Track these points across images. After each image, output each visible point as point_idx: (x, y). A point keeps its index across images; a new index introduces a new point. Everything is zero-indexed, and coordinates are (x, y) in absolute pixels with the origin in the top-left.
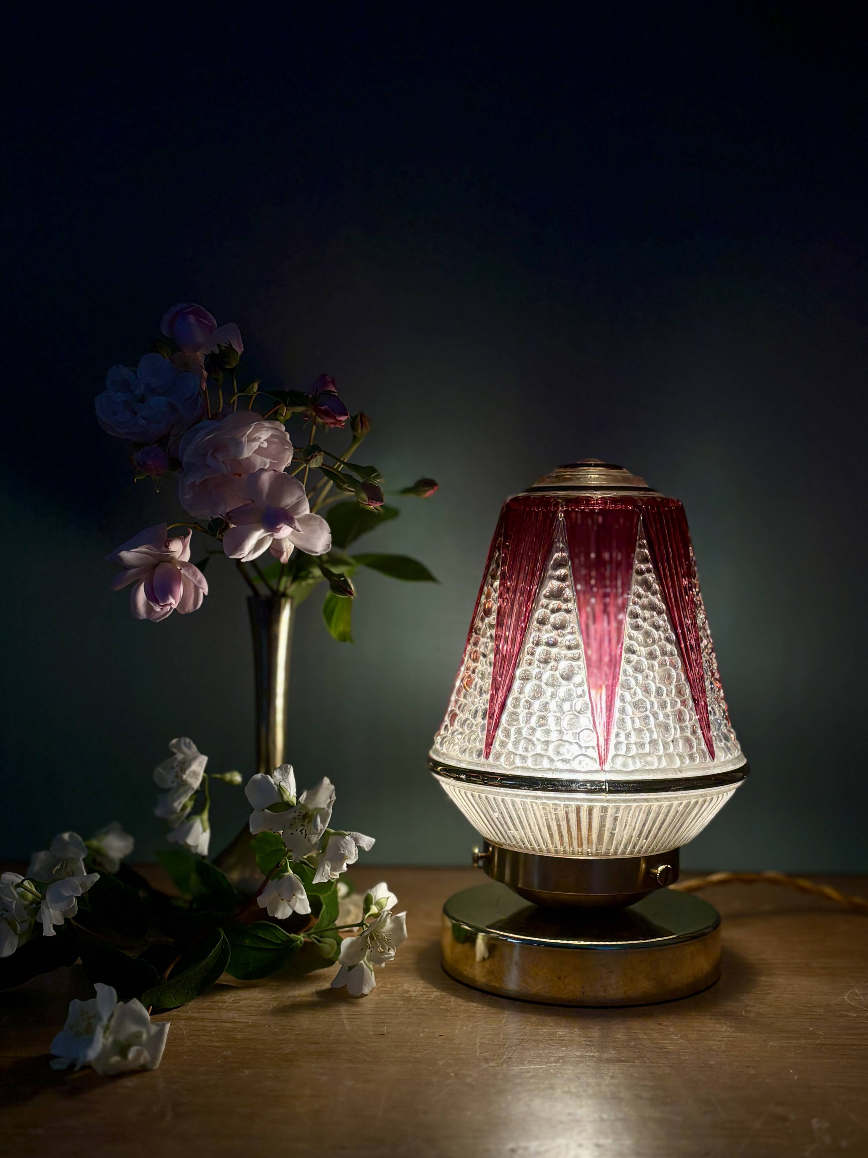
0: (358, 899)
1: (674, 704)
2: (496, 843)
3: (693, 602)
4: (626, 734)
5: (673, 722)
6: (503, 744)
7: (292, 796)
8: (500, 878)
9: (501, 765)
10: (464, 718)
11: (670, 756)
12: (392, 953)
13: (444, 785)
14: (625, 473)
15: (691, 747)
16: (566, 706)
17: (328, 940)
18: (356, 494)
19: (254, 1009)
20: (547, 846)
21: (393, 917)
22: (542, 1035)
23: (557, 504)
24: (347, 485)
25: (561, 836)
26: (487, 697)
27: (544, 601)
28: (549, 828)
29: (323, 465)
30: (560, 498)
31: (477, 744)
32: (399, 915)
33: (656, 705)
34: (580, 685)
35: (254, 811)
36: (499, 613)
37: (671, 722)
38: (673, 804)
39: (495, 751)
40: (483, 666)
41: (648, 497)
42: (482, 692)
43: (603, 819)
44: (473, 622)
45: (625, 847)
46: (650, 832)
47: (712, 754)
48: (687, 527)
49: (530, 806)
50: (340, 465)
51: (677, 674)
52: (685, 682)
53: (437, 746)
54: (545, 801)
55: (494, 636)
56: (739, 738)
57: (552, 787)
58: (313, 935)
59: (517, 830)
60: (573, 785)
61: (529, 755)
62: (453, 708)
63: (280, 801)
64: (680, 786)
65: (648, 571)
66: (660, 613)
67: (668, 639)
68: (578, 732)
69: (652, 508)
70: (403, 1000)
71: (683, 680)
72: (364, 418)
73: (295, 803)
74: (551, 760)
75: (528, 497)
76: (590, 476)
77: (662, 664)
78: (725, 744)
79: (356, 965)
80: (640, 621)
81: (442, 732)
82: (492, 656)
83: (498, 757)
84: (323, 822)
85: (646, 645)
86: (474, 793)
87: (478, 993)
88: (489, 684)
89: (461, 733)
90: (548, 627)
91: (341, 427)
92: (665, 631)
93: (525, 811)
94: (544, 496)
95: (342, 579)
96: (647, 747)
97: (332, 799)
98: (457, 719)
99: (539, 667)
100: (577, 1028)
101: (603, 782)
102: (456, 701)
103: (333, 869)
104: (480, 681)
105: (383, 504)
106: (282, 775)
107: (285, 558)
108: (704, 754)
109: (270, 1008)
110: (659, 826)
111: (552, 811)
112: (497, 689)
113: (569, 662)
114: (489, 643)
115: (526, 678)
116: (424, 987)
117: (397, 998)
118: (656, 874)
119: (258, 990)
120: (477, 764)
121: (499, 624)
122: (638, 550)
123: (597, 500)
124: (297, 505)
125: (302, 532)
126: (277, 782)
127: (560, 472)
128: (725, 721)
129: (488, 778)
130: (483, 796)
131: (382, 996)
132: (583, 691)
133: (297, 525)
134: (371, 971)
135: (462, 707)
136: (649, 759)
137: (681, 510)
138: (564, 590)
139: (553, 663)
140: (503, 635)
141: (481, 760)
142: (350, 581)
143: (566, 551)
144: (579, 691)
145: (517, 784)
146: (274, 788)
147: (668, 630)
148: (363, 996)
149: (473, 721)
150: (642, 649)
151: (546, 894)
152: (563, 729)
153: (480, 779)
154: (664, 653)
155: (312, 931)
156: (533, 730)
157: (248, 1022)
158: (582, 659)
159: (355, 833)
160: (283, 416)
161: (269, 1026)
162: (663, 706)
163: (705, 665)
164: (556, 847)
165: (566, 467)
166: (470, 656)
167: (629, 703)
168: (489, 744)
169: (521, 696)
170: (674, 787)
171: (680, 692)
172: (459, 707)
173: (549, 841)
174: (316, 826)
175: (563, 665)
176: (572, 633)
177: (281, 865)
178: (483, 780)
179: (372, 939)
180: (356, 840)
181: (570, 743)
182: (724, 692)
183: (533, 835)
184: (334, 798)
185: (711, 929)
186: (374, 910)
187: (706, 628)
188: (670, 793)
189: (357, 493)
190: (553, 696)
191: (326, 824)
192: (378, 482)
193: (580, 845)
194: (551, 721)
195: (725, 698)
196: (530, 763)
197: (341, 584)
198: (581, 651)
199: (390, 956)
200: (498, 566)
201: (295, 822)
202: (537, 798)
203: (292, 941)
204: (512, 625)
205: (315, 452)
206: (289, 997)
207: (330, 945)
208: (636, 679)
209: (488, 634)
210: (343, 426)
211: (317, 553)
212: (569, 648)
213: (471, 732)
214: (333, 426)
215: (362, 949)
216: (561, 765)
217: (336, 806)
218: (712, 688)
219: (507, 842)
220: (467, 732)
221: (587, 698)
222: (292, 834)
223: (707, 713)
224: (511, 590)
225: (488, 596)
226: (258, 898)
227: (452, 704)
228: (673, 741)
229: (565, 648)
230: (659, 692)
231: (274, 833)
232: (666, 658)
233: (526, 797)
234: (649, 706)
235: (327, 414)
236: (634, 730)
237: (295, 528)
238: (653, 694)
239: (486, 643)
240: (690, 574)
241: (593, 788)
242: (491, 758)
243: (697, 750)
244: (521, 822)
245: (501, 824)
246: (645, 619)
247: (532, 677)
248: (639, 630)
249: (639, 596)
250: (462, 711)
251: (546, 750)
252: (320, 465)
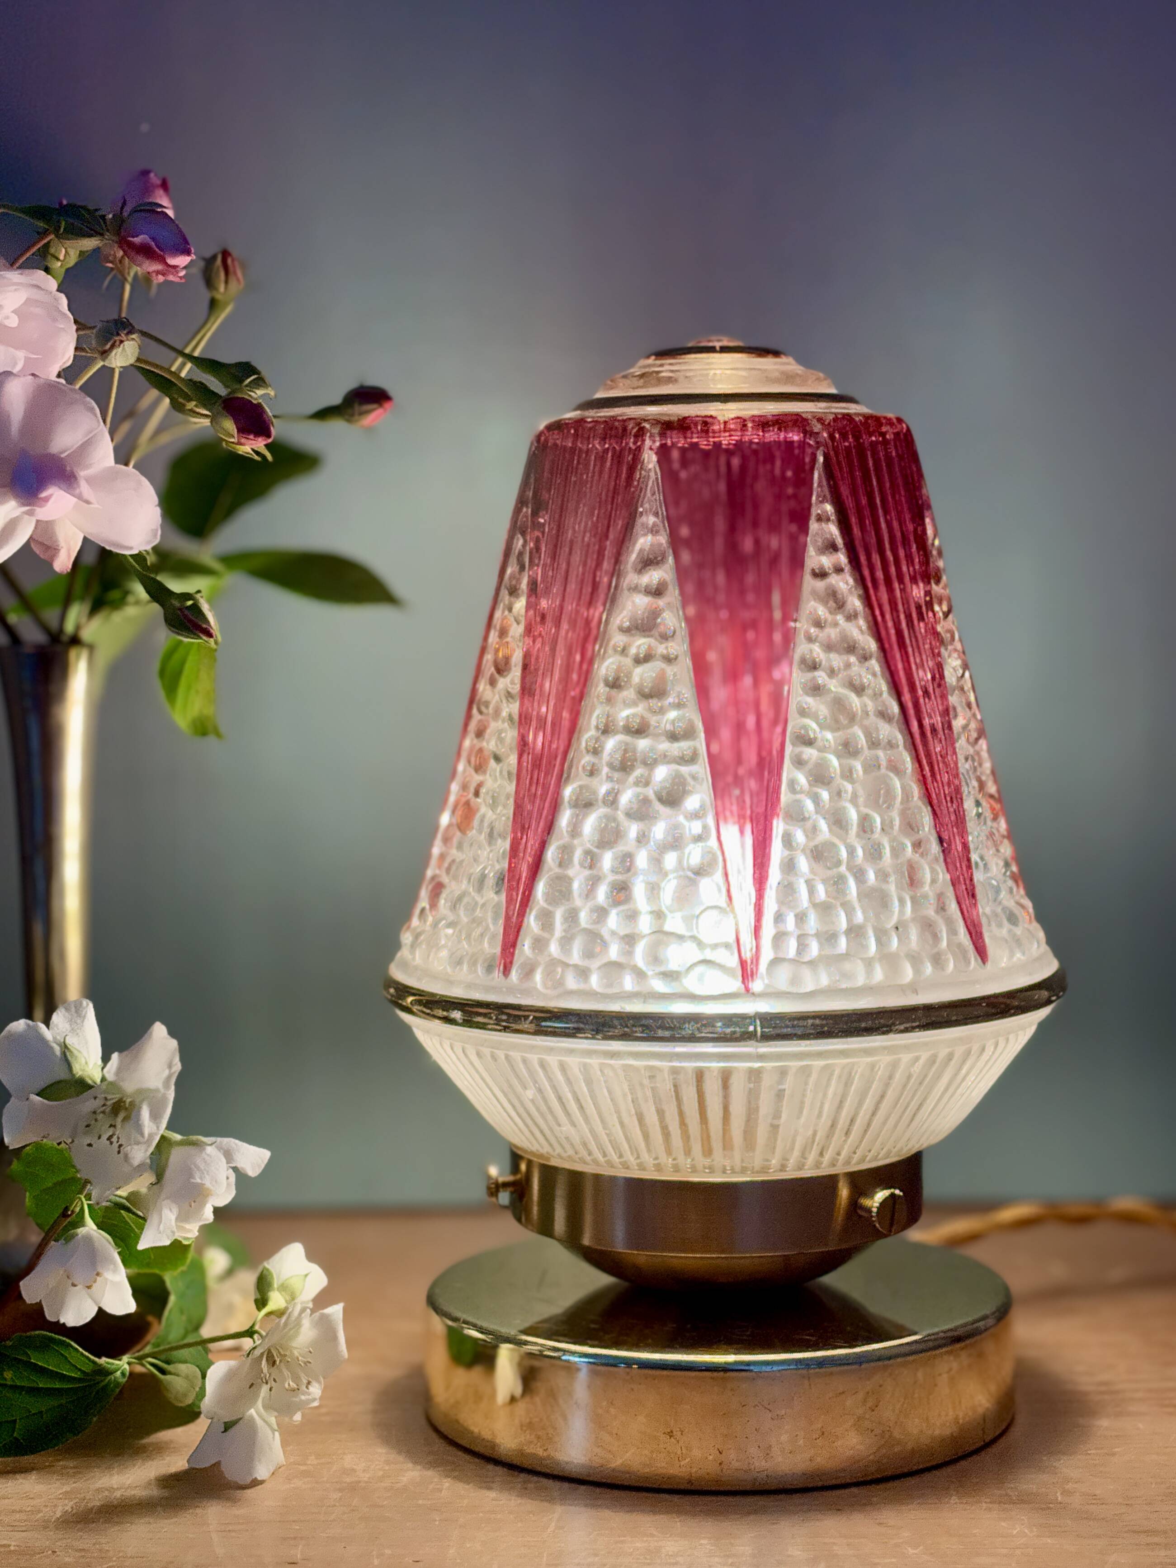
0: (247, 1279)
1: (897, 851)
2: (532, 1153)
3: (936, 634)
4: (796, 916)
5: (897, 887)
6: (540, 944)
7: (91, 1065)
8: (546, 1229)
9: (535, 988)
10: (457, 893)
11: (890, 960)
12: (316, 1390)
13: (419, 1034)
14: (787, 364)
15: (936, 937)
16: (670, 859)
17: (182, 1368)
18: (211, 422)
19: (23, 1516)
20: (638, 1157)
21: (317, 1314)
22: (631, 1554)
23: (641, 433)
24: (194, 403)
25: (666, 1135)
26: (505, 845)
27: (618, 639)
28: (640, 1118)
29: (138, 360)
30: (645, 420)
31: (486, 945)
32: (329, 1310)
33: (860, 852)
34: (696, 815)
35: (12, 1099)
36: (525, 667)
37: (892, 888)
38: (899, 1060)
39: (522, 960)
40: (495, 780)
41: (835, 414)
42: (495, 833)
43: (753, 1096)
44: (474, 691)
45: (803, 1155)
46: (852, 1121)
47: (981, 952)
48: (921, 475)
49: (599, 1073)
50: (183, 365)
51: (903, 788)
52: (920, 803)
53: (404, 953)
54: (632, 1062)
55: (516, 717)
56: (1041, 917)
57: (642, 1032)
58: (150, 1360)
59: (573, 1124)
60: (687, 1025)
61: (595, 964)
62: (437, 872)
63: (63, 1075)
64: (914, 1021)
65: (839, 570)
66: (865, 658)
67: (883, 715)
68: (697, 913)
69: (844, 437)
70: (340, 1490)
71: (916, 798)
72: (229, 261)
73: (98, 1081)
74: (640, 974)
75: (580, 422)
76: (712, 372)
77: (871, 767)
78: (1010, 931)
79: (241, 1419)
80: (821, 677)
81: (415, 922)
82: (513, 759)
83: (528, 972)
84: (155, 1116)
85: (836, 726)
86: (481, 1048)
87: (500, 1470)
88: (508, 818)
89: (450, 925)
90: (629, 694)
91: (177, 280)
92: (877, 695)
93: (589, 1082)
94: (614, 418)
95: (190, 603)
96: (843, 942)
97: (173, 1070)
98: (443, 895)
99: (609, 778)
100: (704, 1538)
101: (750, 1018)
102: (442, 857)
103: (183, 1217)
104: (490, 812)
105: (270, 440)
106: (70, 1021)
107: (63, 563)
108: (964, 953)
109: (58, 1514)
110: (872, 1108)
111: (646, 1082)
112: (524, 829)
113: (675, 767)
114: (506, 732)
115: (585, 804)
116: (387, 1462)
117: (328, 1485)
118: (869, 1211)
119: (33, 1476)
120: (488, 989)
121: (527, 690)
122: (814, 526)
123: (725, 423)
124: (85, 447)
125: (97, 506)
126: (58, 1037)
127: (649, 366)
128: (1010, 883)
129: (509, 1015)
130: (501, 1054)
131: (298, 1483)
132: (705, 827)
133: (84, 488)
134: (273, 1430)
135: (454, 868)
136: (847, 966)
137: (906, 440)
138: (659, 615)
139: (639, 772)
140: (535, 713)
141: (493, 979)
142: (205, 608)
143: (662, 532)
144: (696, 827)
145: (569, 1028)
146: (52, 1048)
147: (881, 694)
148: (255, 1483)
149: (478, 898)
150: (829, 735)
151: (642, 1257)
152: (664, 909)
153: (491, 1018)
154: (874, 744)
155: (148, 1349)
156: (601, 913)
157: (9, 1546)
158: (701, 761)
159: (226, 1140)
160: (58, 259)
161: (54, 1552)
162: (874, 853)
163: (964, 767)
164: (656, 1158)
165: (663, 354)
166: (469, 762)
167: (803, 851)
168: (510, 944)
169: (576, 842)
170: (900, 1024)
171: (910, 826)
172: (448, 870)
173: (642, 1146)
174: (139, 1129)
175: (661, 773)
176: (679, 706)
177: (73, 1212)
178: (498, 1021)
179: (272, 1363)
180: (228, 1155)
181: (681, 938)
182: (1008, 822)
183: (607, 1135)
184: (178, 1067)
185: (991, 1321)
186: (276, 1301)
187: (966, 688)
188: (891, 1036)
189: (213, 419)
190: (643, 838)
191: (160, 1122)
192: (257, 395)
193: (708, 1151)
194: (639, 890)
195: (1010, 836)
196: (595, 981)
197: (186, 612)
198: (700, 743)
199: (310, 1397)
200: (522, 568)
201: (96, 1120)
202: (613, 1055)
203: (104, 1372)
204: (554, 691)
205: (118, 334)
206: (98, 1490)
207: (187, 1377)
208: (816, 799)
209: (504, 714)
210: (181, 278)
211: (131, 548)
212: (673, 737)
213: (474, 920)
214: (161, 278)
215: (252, 1385)
216: (659, 986)
217: (182, 1083)
218: (979, 815)
219: (554, 1150)
220: (465, 919)
221: (713, 842)
222: (90, 1145)
223: (969, 867)
224: (549, 619)
225: (503, 633)
226: (21, 1283)
227: (434, 862)
228: (897, 928)
229: (663, 738)
230: (865, 826)
231: (59, 1144)
232: (880, 753)
233: (590, 1053)
234: (844, 854)
235: (146, 252)
236: (815, 905)
237: (80, 497)
238: (854, 830)
239: (500, 732)
240: (929, 575)
241: (728, 1030)
242: (514, 974)
243: (948, 945)
244: (581, 1108)
245: (542, 1115)
246: (832, 673)
247: (597, 800)
248: (820, 696)
249: (819, 624)
250: (455, 878)
251: (630, 953)
252: (132, 360)
